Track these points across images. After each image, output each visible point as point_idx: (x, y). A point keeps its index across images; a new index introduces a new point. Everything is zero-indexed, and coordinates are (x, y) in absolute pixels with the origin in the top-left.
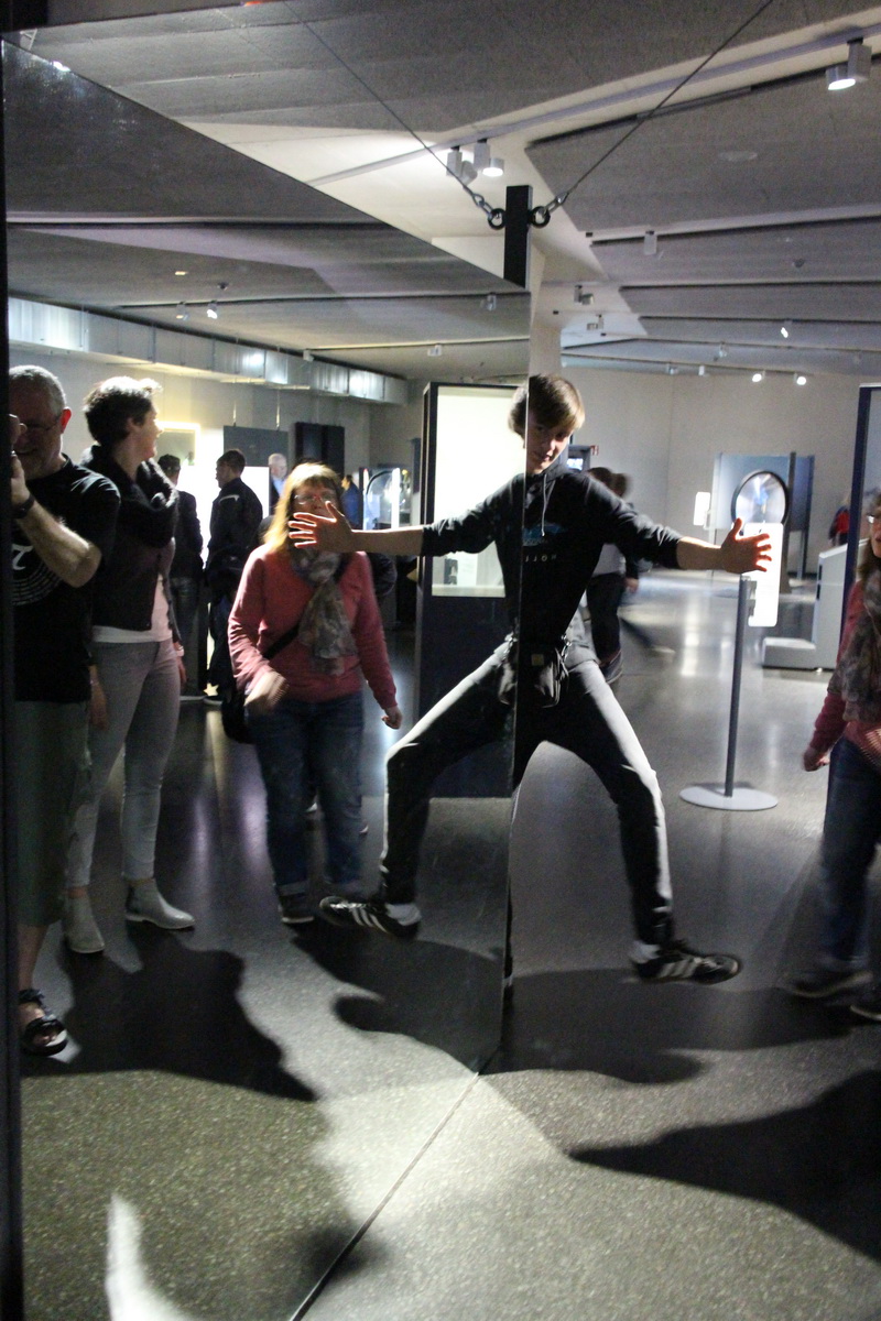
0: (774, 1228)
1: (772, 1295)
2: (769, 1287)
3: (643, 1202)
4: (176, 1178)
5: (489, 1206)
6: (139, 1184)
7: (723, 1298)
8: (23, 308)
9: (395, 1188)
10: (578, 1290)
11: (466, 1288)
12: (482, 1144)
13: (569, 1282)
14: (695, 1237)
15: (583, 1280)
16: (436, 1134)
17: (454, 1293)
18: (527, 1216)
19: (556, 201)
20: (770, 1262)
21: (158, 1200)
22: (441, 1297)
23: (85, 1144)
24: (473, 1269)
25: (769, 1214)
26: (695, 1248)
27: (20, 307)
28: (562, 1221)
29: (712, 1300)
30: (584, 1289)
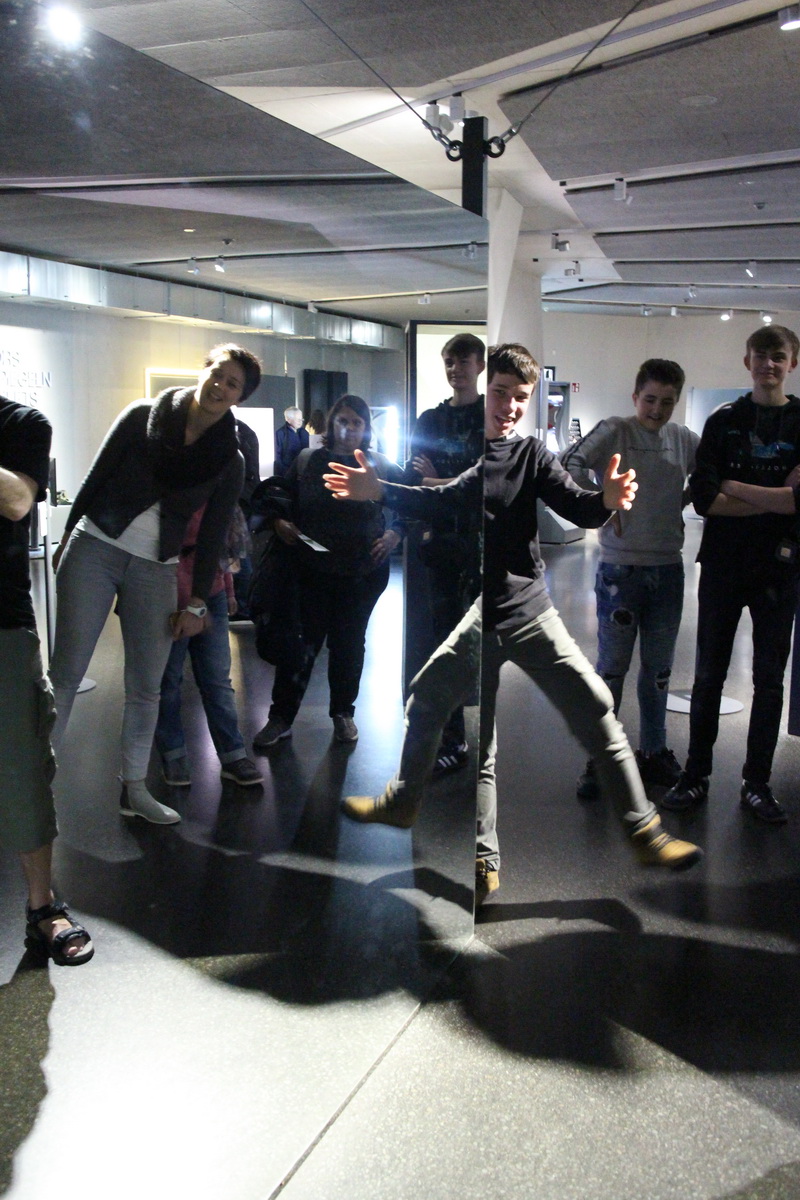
0: (732, 1113)
1: (729, 1178)
2: (725, 1171)
5: (458, 1092)
7: (681, 1181)
8: (49, 268)
9: (369, 1074)
10: (541, 1173)
11: (433, 1171)
13: (532, 1165)
14: (656, 1122)
15: (545, 1164)
17: (421, 1176)
18: (494, 1100)
19: (510, 132)
20: (728, 1146)
22: (408, 1179)
24: (439, 1153)
25: (729, 1099)
26: (655, 1132)
27: (46, 266)
28: (527, 1106)
29: (670, 1183)
30: (545, 1172)
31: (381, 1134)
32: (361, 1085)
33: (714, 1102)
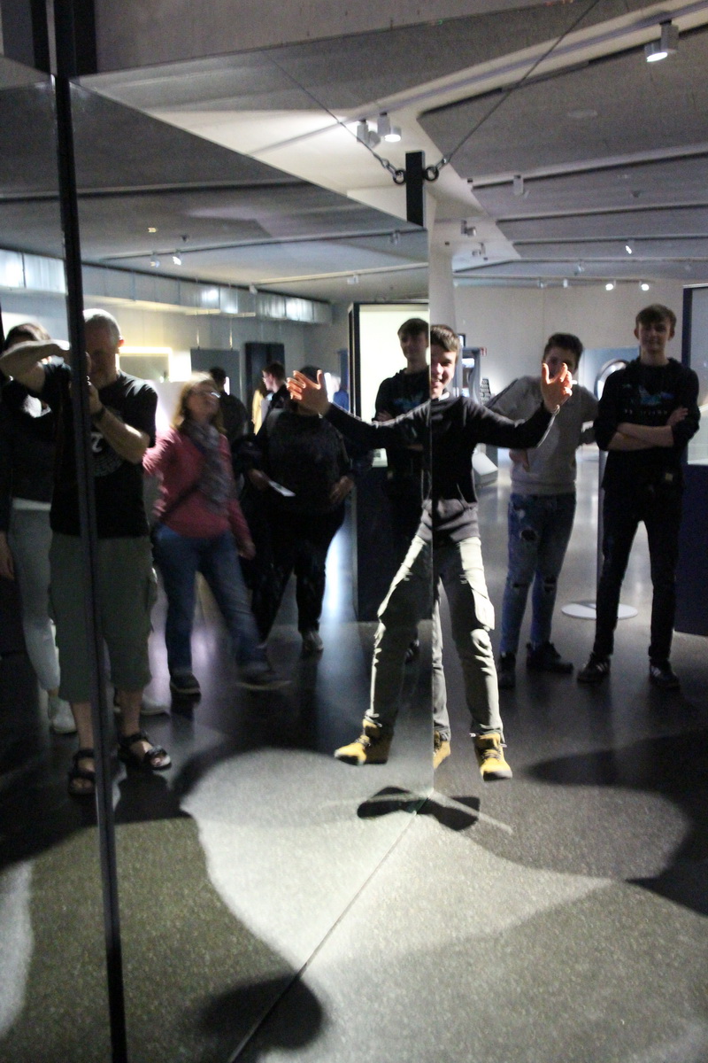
0: (640, 902)
1: (639, 944)
2: (637, 941)
3: (544, 890)
4: (202, 889)
5: (432, 897)
6: (176, 893)
7: (603, 949)
8: (41, 265)
9: (363, 888)
10: (499, 948)
12: (424, 857)
13: (492, 944)
14: (583, 911)
15: (502, 941)
16: (389, 852)
18: (460, 902)
19: (443, 161)
20: (637, 924)
21: (191, 902)
22: (401, 957)
23: (134, 869)
25: (638, 893)
26: (583, 918)
27: (39, 263)
28: (485, 904)
29: (596, 950)
30: (503, 947)
31: (376, 927)
32: (357, 896)
33: (626, 895)
